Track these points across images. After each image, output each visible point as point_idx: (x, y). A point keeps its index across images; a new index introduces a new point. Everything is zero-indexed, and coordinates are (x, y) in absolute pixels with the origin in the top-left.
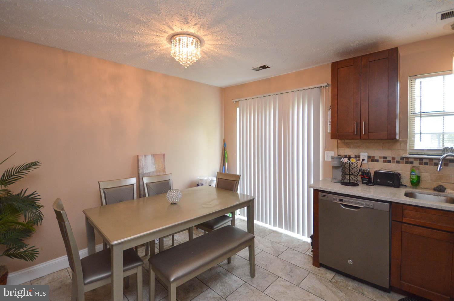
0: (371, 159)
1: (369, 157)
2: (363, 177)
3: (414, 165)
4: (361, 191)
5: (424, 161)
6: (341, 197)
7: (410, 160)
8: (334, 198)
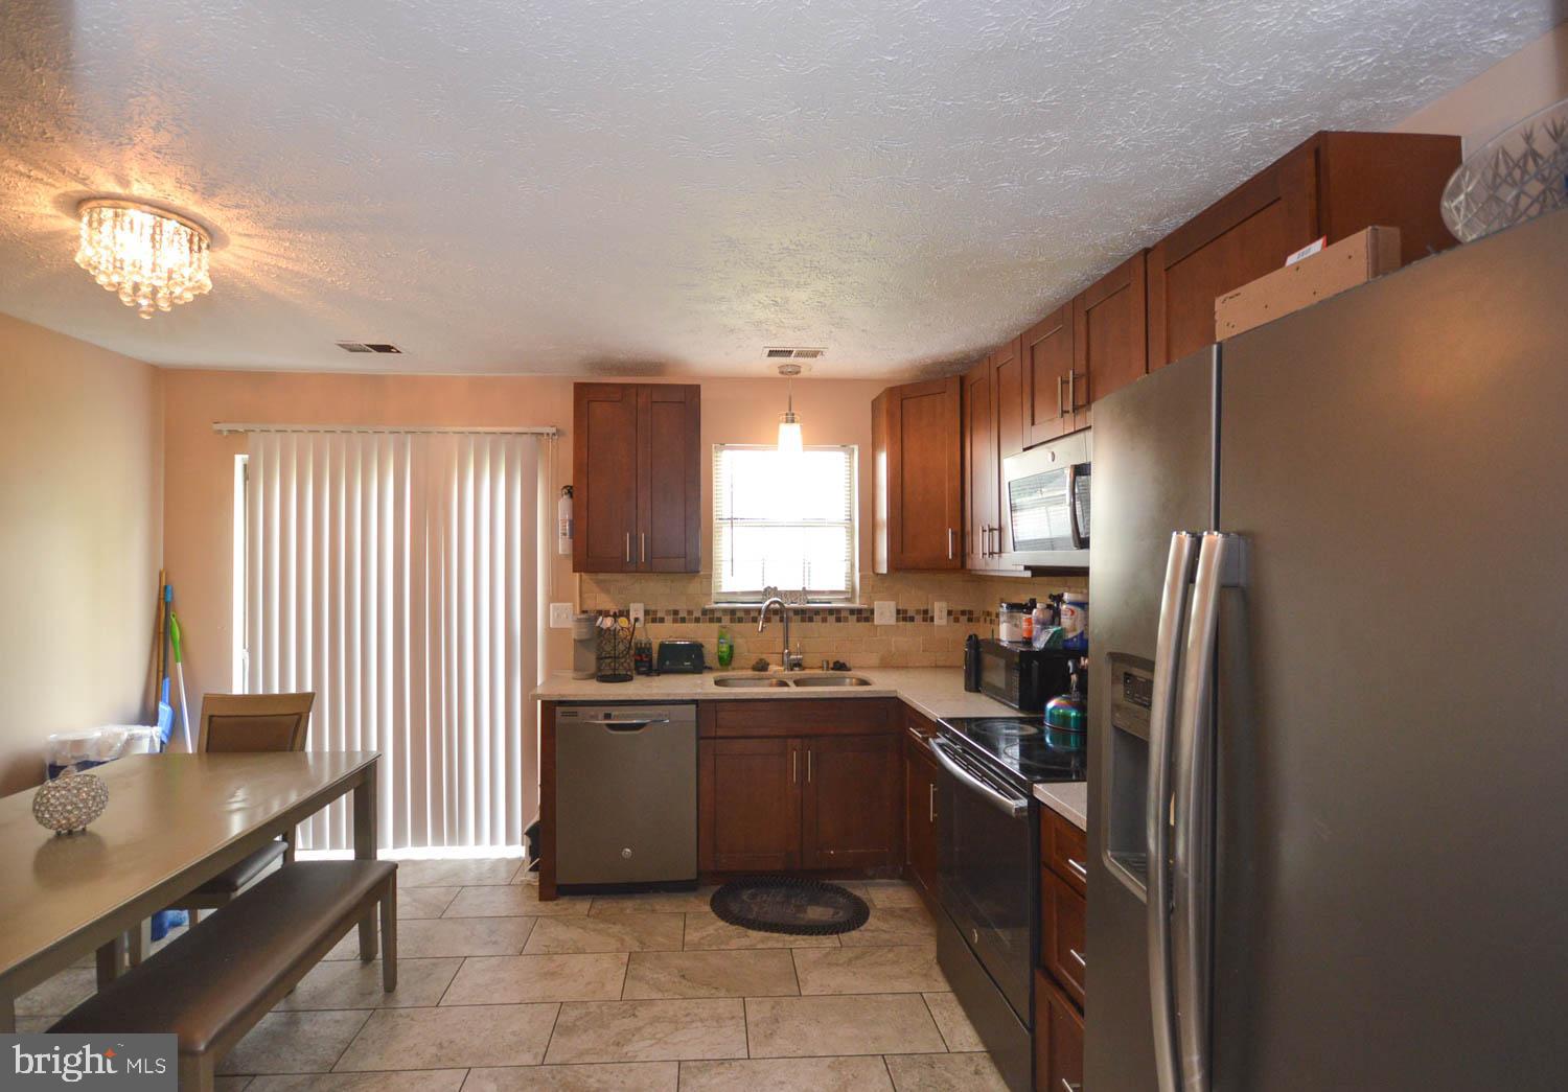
0: (652, 616)
1: (647, 613)
2: (639, 658)
3: (723, 624)
4: (641, 688)
5: (739, 615)
6: (607, 710)
7: (717, 615)
8: (593, 713)
